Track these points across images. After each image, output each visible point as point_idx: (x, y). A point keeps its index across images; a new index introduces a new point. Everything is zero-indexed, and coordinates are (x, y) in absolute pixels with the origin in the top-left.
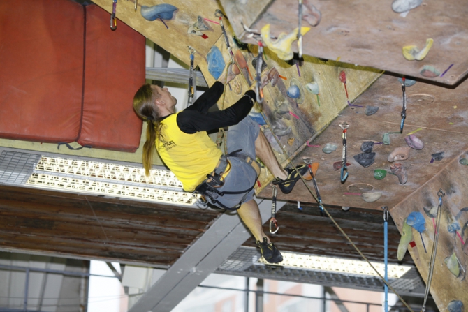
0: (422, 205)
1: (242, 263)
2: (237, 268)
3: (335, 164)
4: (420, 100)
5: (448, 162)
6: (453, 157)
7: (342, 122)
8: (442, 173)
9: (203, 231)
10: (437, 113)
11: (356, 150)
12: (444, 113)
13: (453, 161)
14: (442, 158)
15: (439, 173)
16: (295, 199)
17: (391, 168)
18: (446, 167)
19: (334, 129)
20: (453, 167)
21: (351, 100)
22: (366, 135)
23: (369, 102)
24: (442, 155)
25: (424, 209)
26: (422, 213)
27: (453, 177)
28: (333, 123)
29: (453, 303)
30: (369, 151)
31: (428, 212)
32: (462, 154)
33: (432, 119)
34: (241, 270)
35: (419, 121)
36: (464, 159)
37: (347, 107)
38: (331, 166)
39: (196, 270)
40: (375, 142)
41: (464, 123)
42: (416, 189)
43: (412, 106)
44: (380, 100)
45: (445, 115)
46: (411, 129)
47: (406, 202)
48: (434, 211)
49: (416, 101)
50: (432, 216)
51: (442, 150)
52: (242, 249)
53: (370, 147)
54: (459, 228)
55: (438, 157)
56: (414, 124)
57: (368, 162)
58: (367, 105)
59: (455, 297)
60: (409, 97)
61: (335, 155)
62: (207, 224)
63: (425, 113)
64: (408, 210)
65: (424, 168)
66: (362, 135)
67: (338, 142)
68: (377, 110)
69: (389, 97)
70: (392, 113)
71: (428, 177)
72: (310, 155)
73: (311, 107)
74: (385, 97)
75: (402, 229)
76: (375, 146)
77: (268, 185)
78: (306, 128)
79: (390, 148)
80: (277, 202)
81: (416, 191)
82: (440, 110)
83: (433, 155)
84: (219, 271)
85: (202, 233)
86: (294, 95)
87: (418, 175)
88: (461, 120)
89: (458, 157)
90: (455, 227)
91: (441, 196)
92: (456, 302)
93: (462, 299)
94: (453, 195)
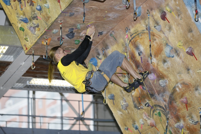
0: (95, 55)
1: (22, 84)
2: (21, 86)
3: (58, 38)
4: (91, 9)
5: (105, 36)
6: (107, 33)
7: (60, 20)
8: (103, 41)
9: (5, 71)
10: (99, 14)
11: (66, 32)
12: (102, 14)
13: (107, 35)
14: (102, 34)
15: (102, 40)
16: (42, 54)
17: (82, 39)
18: (105, 38)
19: (56, 23)
20: (108, 38)
21: (62, 10)
22: (70, 25)
23: (70, 11)
24: (103, 33)
25: (97, 56)
26: (96, 58)
27: (107, 42)
28: (56, 21)
30: (72, 32)
31: (98, 57)
32: (111, 32)
33: (97, 17)
34: (22, 87)
35: (92, 18)
36: (112, 34)
37: (61, 13)
38: (56, 39)
39: (3, 88)
40: (74, 28)
41: (111, 18)
42: (93, 48)
43: (89, 12)
44: (75, 10)
45: (103, 16)
46: (89, 22)
48: (100, 57)
49: (90, 10)
50: (100, 59)
51: (103, 31)
52: (22, 78)
53: (72, 30)
55: (101, 33)
56: (90, 20)
57: (72, 37)
58: (69, 12)
60: (87, 8)
61: (58, 34)
62: (6, 68)
63: (94, 15)
64: (90, 57)
65: (95, 39)
66: (68, 26)
67: (58, 29)
68: (74, 14)
69: (78, 8)
70: (80, 15)
71: (97, 43)
72: (47, 35)
73: (46, 14)
74: (77, 8)
75: (88, 65)
76: (74, 30)
77: (30, 49)
78: (45, 23)
79: (80, 30)
80: (34, 56)
82: (100, 13)
83: (99, 33)
84: (13, 88)
85: (4, 72)
86: (39, 9)
88: (109, 17)
89: (109, 34)
91: (103, 50)
92: (111, 94)
93: (113, 93)
94: (108, 50)
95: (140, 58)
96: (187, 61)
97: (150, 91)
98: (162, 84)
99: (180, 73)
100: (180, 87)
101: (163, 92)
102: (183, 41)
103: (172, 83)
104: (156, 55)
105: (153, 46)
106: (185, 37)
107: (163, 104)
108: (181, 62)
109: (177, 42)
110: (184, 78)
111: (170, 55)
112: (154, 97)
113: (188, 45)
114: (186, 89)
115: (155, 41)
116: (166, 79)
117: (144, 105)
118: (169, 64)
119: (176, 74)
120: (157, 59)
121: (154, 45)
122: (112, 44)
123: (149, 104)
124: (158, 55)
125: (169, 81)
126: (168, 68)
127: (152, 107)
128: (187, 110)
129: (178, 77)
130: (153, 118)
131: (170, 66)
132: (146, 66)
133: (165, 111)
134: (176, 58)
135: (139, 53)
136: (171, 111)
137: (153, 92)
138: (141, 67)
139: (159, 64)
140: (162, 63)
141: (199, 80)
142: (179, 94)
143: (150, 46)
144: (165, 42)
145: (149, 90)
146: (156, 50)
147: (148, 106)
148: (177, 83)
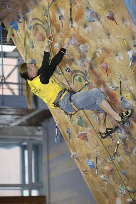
0: (16, 18)
8: (23, 3)
15: (22, 3)
17: (1, 2)
18: (25, 1)
25: (17, 20)
27: (28, 5)
29: (31, 60)
31: (18, 21)
42: (13, 11)
47: (9, 17)
48: (20, 20)
50: (20, 22)
54: (32, 27)
59: (31, 57)
64: (10, 20)
65: (15, 2)
71: (18, 6)
75: (8, 29)
81: (13, 12)
87: (13, 5)
90: (30, 27)
91: (24, 13)
92: (32, 59)
93: (34, 58)
94: (29, 13)
95: (61, 22)
96: (107, 26)
97: (70, 57)
98: (82, 49)
99: (100, 38)
100: (101, 52)
101: (83, 57)
102: (104, 5)
103: (92, 49)
104: (77, 20)
105: (73, 10)
106: (105, 1)
107: (84, 70)
108: (102, 27)
109: (97, 6)
110: (105, 43)
111: (90, 20)
112: (75, 62)
113: (108, 9)
114: (106, 55)
115: (75, 5)
116: (86, 44)
117: (65, 70)
118: (89, 28)
119: (96, 39)
120: (78, 24)
121: (75, 8)
122: (33, 8)
123: (69, 69)
124: (79, 19)
125: (89, 46)
126: (89, 33)
127: (73, 73)
128: (107, 76)
129: (98, 42)
130: (74, 83)
131: (91, 31)
132: (66, 31)
133: (86, 77)
134: (97, 23)
135: (59, 17)
136: (92, 77)
137: (73, 57)
138: (62, 32)
139: (79, 29)
140: (82, 28)
141: (119, 45)
142: (99, 59)
143: (71, 10)
144: (85, 6)
145: (70, 55)
146: (76, 14)
147: (69, 72)
148: (98, 48)
